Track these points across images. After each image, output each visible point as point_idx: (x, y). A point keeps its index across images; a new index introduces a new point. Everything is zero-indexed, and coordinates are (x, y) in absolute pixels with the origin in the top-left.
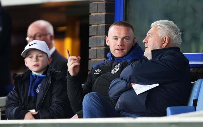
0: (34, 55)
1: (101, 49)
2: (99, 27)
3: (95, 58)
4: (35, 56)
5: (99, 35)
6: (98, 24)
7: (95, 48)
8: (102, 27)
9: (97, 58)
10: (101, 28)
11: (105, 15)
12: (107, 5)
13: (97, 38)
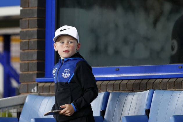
0: (66, 40)
1: (33, 63)
2: (31, 42)
3: (26, 71)
4: (66, 42)
5: (31, 50)
6: (29, 39)
7: (27, 62)
8: (34, 42)
9: (28, 71)
10: (32, 43)
11: (38, 30)
12: (38, 21)
13: (28, 52)
